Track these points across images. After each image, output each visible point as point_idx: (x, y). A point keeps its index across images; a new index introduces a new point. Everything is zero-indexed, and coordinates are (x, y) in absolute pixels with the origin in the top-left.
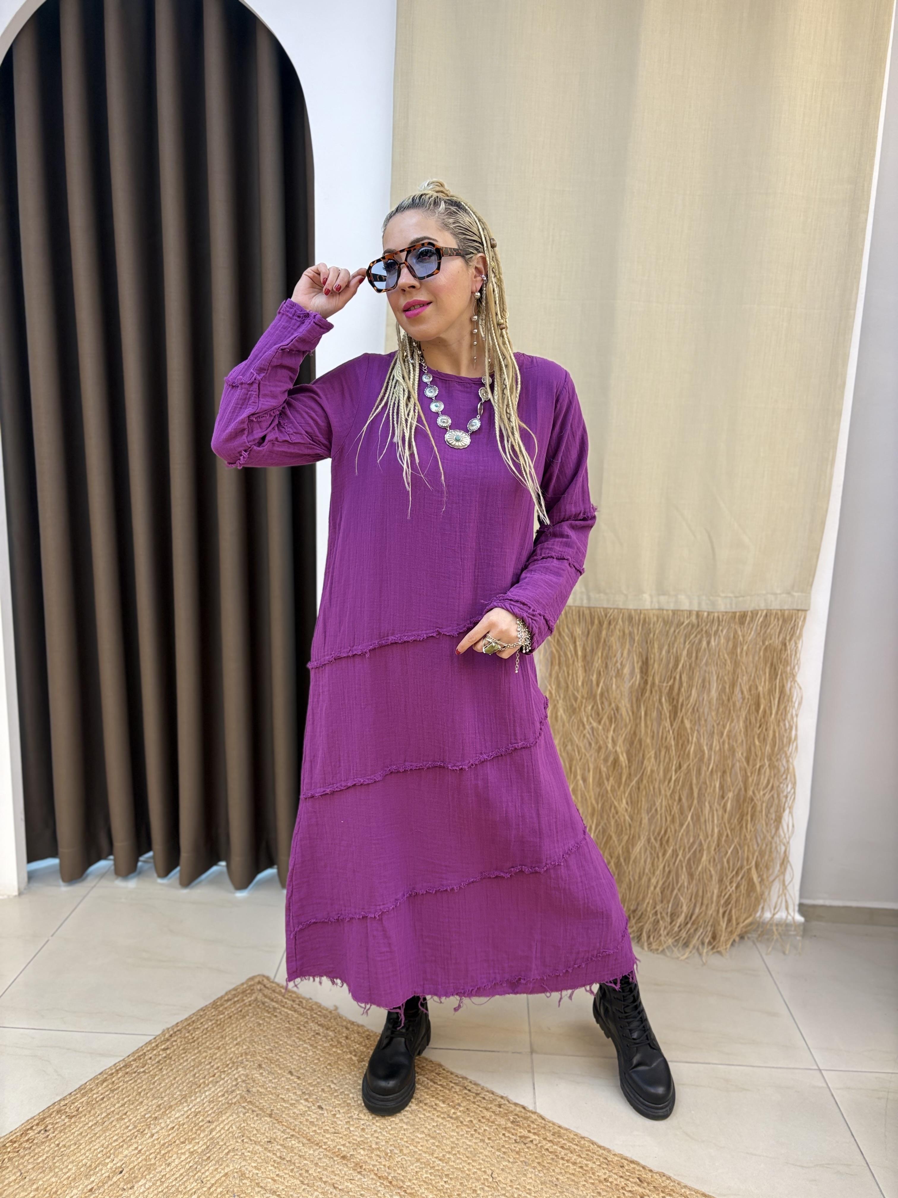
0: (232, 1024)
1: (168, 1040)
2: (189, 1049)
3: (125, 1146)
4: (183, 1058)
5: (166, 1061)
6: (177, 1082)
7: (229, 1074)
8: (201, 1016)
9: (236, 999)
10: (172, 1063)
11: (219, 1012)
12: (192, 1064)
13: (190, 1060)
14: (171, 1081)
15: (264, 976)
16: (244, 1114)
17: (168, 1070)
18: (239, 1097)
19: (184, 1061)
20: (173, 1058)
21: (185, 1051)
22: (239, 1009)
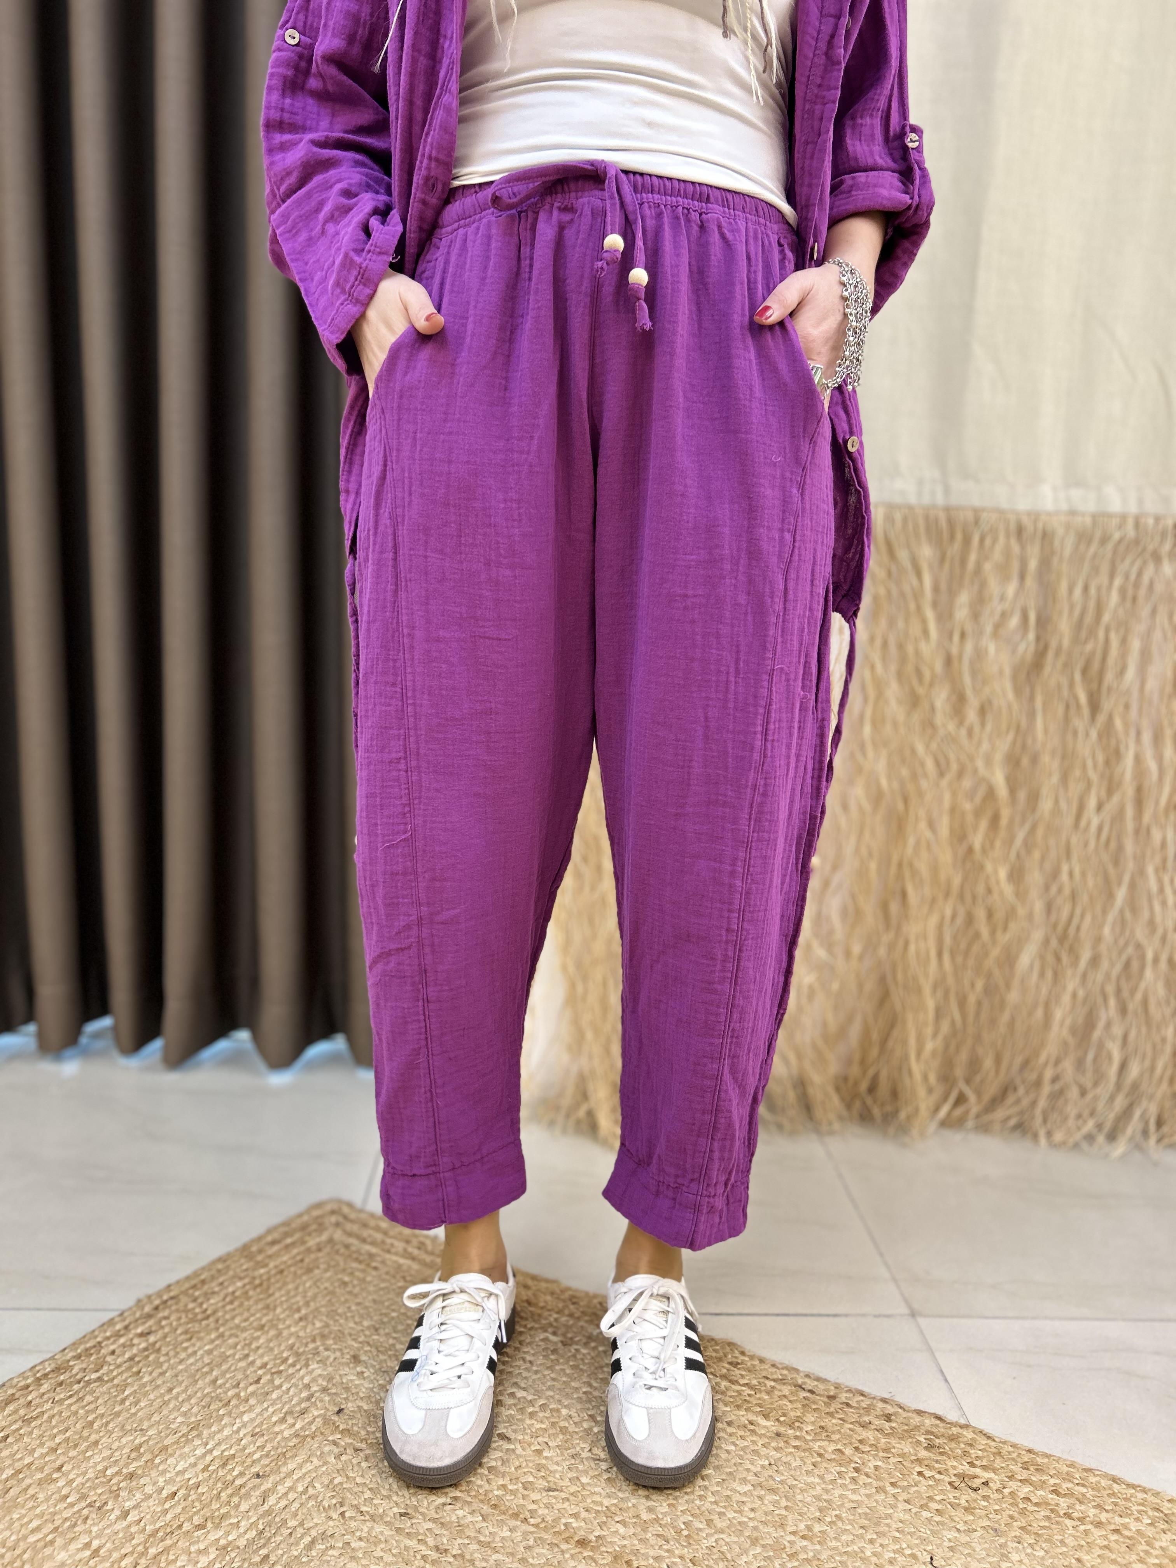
0: (285, 1284)
1: (149, 1316)
2: (199, 1332)
3: (59, 1542)
4: (186, 1349)
5: (148, 1356)
6: (176, 1398)
7: (289, 1377)
8: (219, 1271)
9: (289, 1241)
10: (162, 1359)
11: (258, 1263)
12: (207, 1360)
13: (200, 1353)
14: (162, 1395)
15: (340, 1201)
16: (338, 1457)
17: (155, 1374)
18: (319, 1422)
19: (189, 1356)
20: (164, 1350)
21: (190, 1336)
22: (299, 1258)
